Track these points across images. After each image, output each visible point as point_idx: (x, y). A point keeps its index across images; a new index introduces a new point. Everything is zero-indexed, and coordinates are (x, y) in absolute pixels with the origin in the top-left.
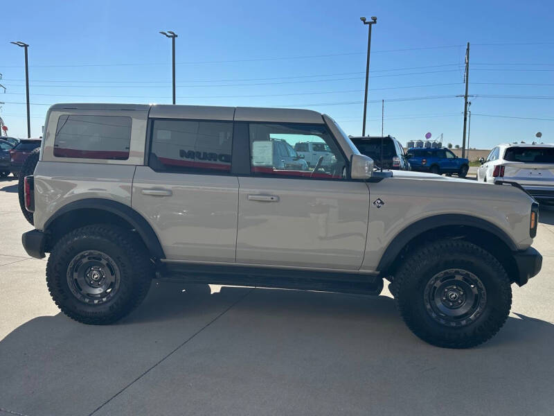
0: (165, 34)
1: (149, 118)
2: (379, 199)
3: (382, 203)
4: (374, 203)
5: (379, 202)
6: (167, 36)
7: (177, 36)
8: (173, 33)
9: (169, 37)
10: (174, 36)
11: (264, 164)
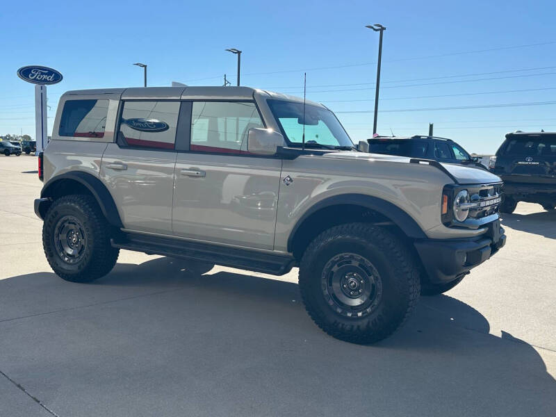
0: (372, 28)
1: (121, 100)
2: (288, 177)
3: (291, 180)
4: (284, 180)
5: (289, 179)
6: (375, 30)
7: (385, 29)
8: (381, 26)
9: (376, 30)
10: (382, 29)
11: (200, 141)
